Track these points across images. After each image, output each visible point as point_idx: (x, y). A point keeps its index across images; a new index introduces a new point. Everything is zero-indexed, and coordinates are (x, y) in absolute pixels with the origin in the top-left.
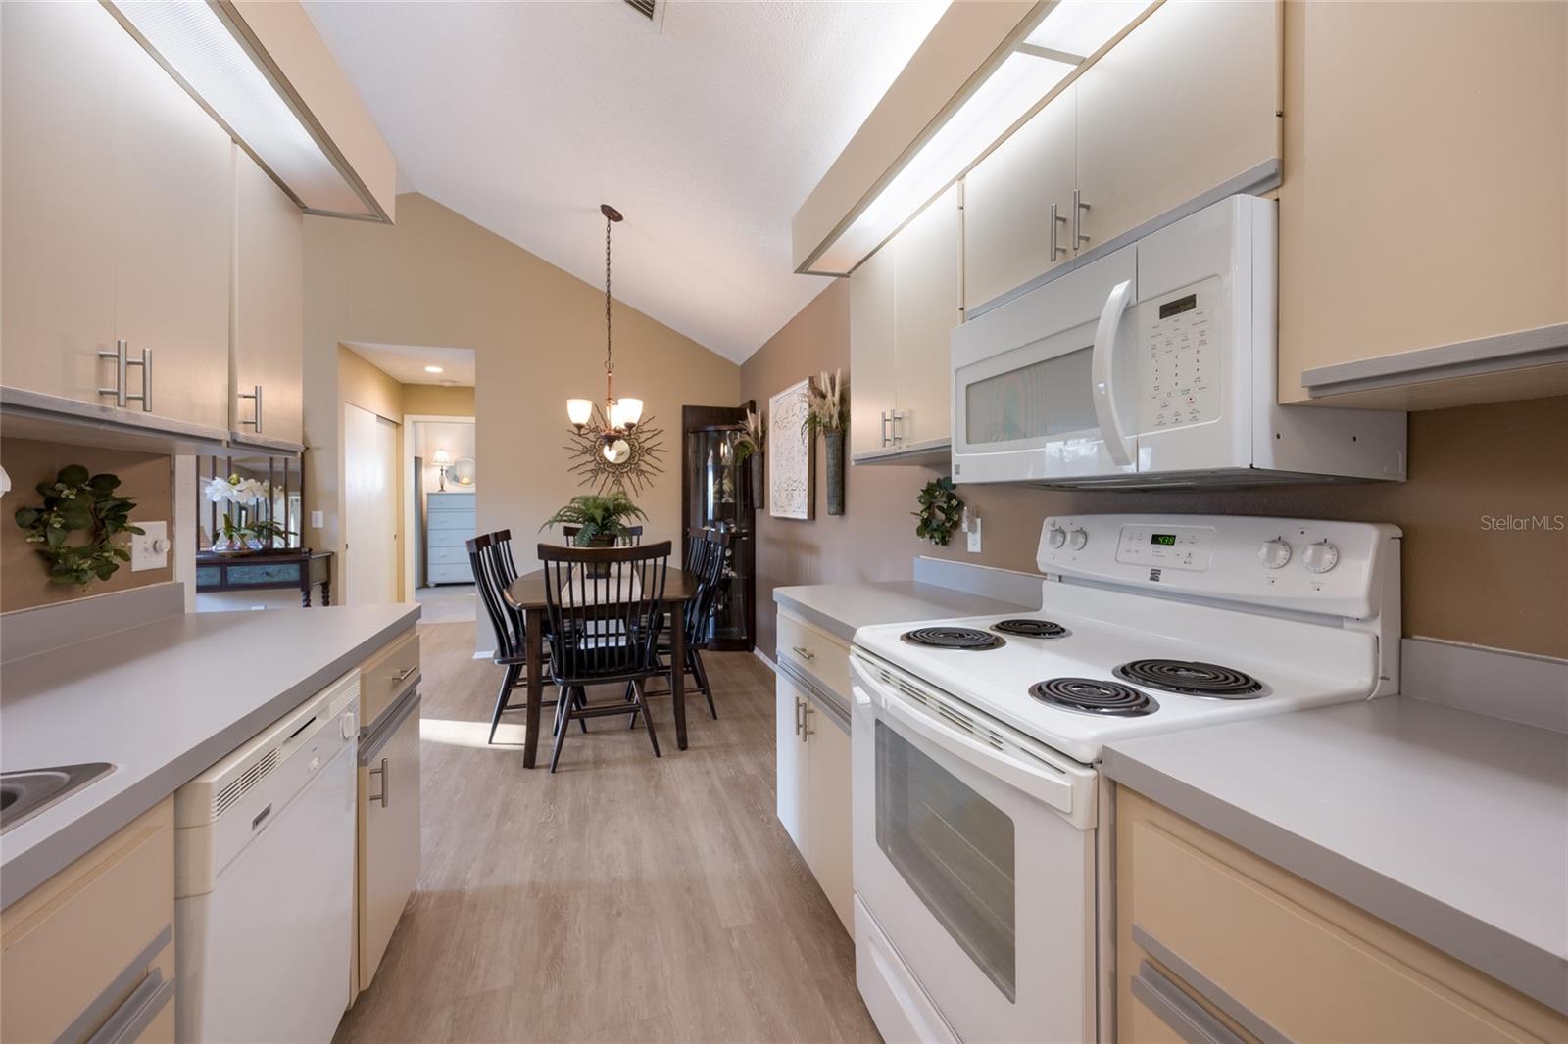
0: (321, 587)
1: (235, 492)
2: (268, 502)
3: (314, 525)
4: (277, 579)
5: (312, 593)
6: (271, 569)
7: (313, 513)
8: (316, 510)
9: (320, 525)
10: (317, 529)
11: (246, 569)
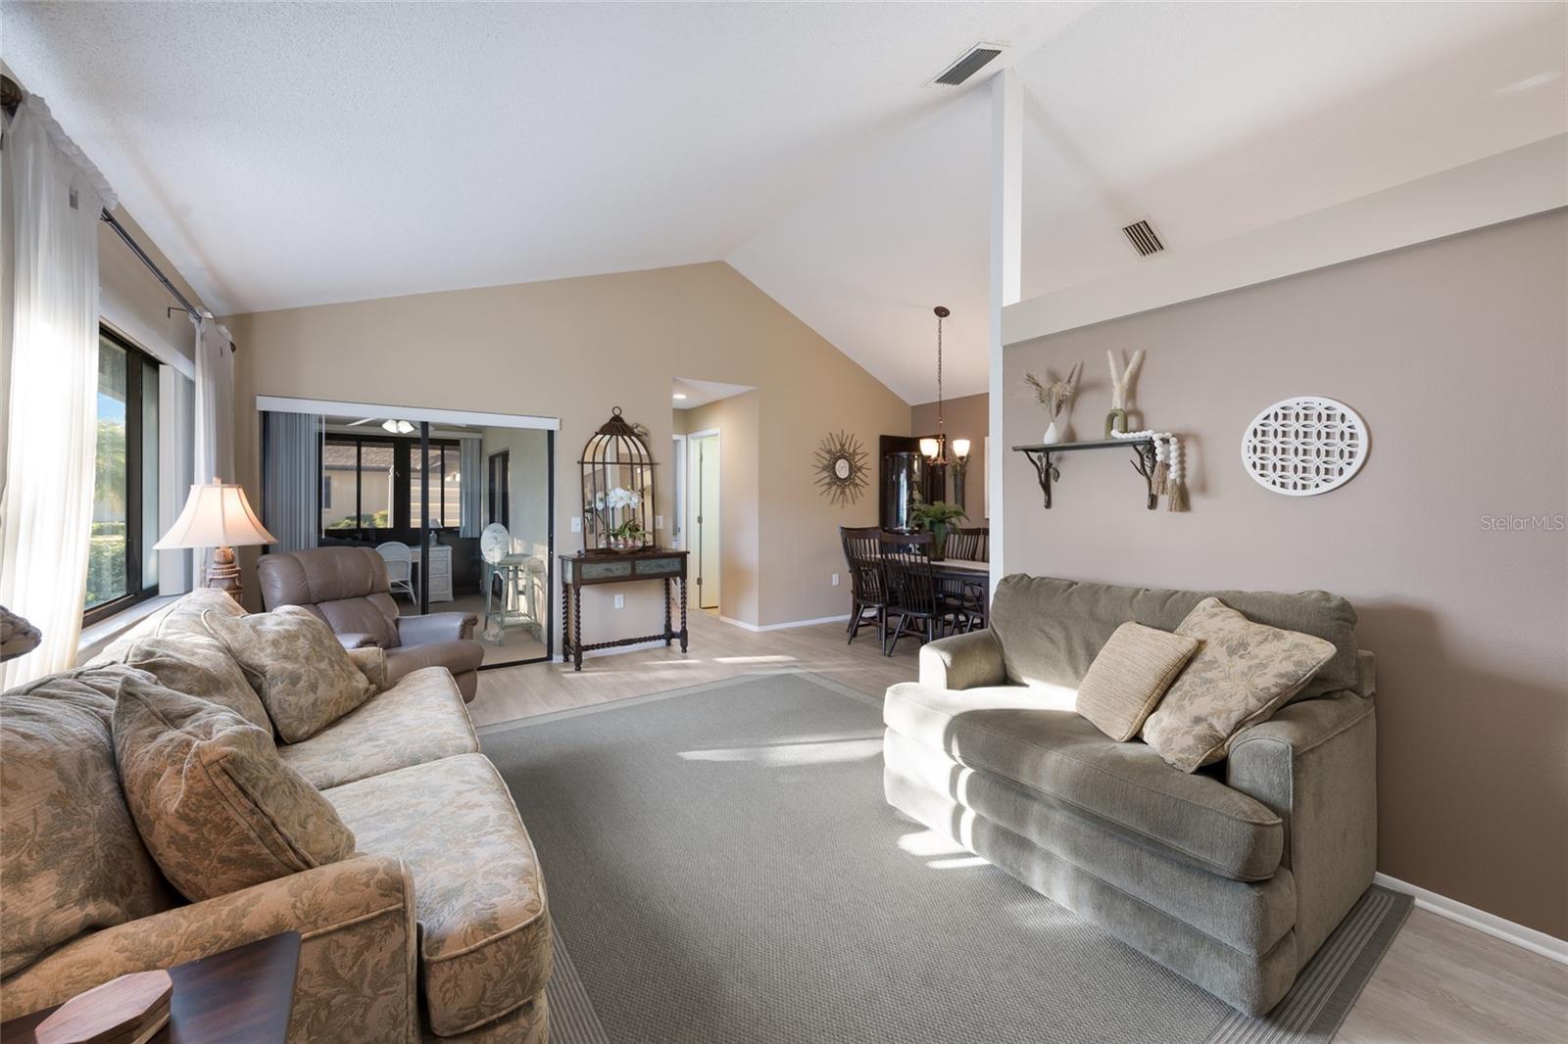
3: (657, 527)
4: (667, 570)
8: (659, 515)
9: (661, 526)
10: (659, 530)
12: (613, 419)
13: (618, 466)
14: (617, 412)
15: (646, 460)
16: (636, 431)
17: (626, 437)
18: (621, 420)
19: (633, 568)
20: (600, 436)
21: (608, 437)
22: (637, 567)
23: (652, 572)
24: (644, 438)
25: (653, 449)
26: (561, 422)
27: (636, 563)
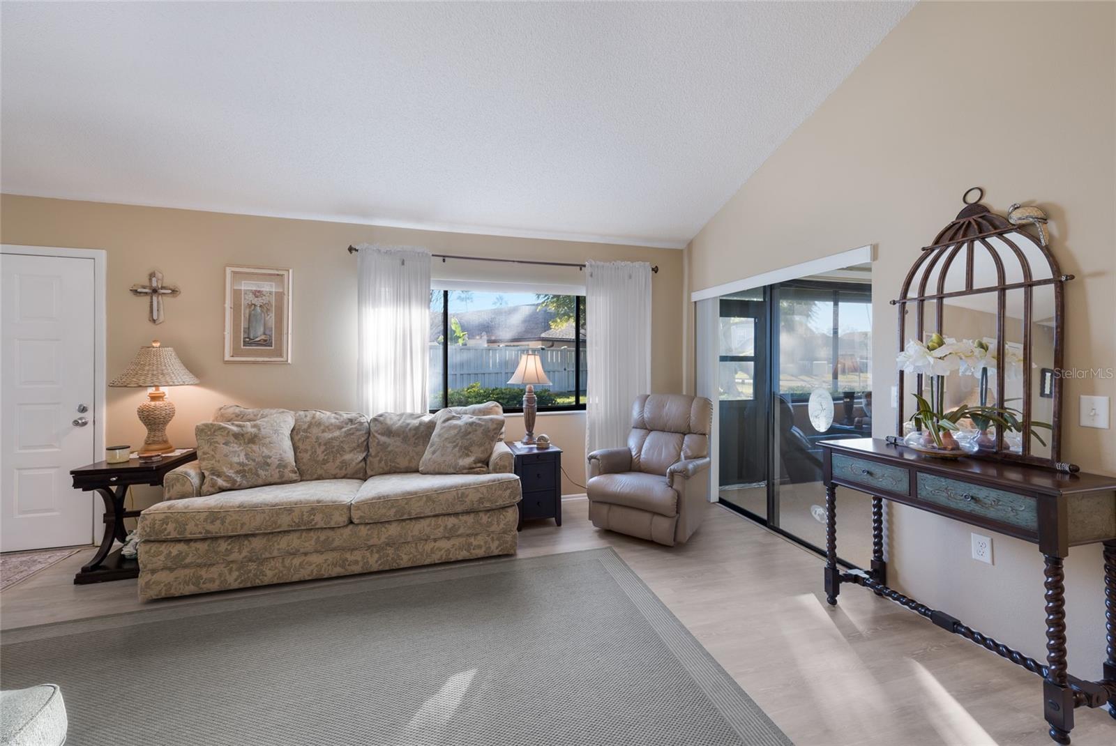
0: (1103, 548)
1: (932, 360)
2: (992, 372)
3: (1085, 421)
4: (992, 513)
5: (1066, 563)
6: (982, 493)
7: (1084, 398)
8: (1092, 392)
9: (1102, 422)
10: (1095, 430)
11: (943, 482)
12: (963, 213)
14: (973, 198)
17: (992, 240)
18: (985, 209)
19: (913, 484)
26: (875, 248)
27: (918, 477)
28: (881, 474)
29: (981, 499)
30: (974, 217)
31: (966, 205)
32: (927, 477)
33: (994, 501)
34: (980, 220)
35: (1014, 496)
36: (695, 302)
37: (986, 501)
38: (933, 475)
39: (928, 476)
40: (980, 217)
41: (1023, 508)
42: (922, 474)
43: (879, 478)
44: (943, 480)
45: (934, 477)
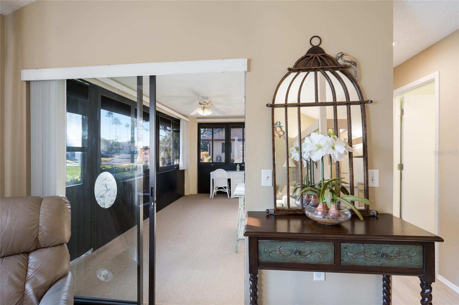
6: (390, 249)
8: (372, 169)
12: (311, 51)
13: (317, 108)
14: (316, 42)
15: (354, 97)
16: (340, 62)
17: (328, 73)
18: (322, 51)
19: (338, 253)
20: (293, 74)
21: (302, 74)
22: (343, 252)
23: (369, 264)
24: (352, 71)
25: (363, 84)
26: (249, 62)
27: (341, 247)
28: (308, 252)
29: (389, 254)
30: (319, 55)
31: (312, 47)
32: (349, 246)
33: (396, 253)
34: (322, 57)
35: (409, 246)
36: (28, 83)
37: (392, 255)
38: (353, 243)
39: (350, 244)
40: (322, 56)
41: (415, 254)
42: (344, 244)
43: (307, 255)
44: (361, 245)
45: (354, 244)
